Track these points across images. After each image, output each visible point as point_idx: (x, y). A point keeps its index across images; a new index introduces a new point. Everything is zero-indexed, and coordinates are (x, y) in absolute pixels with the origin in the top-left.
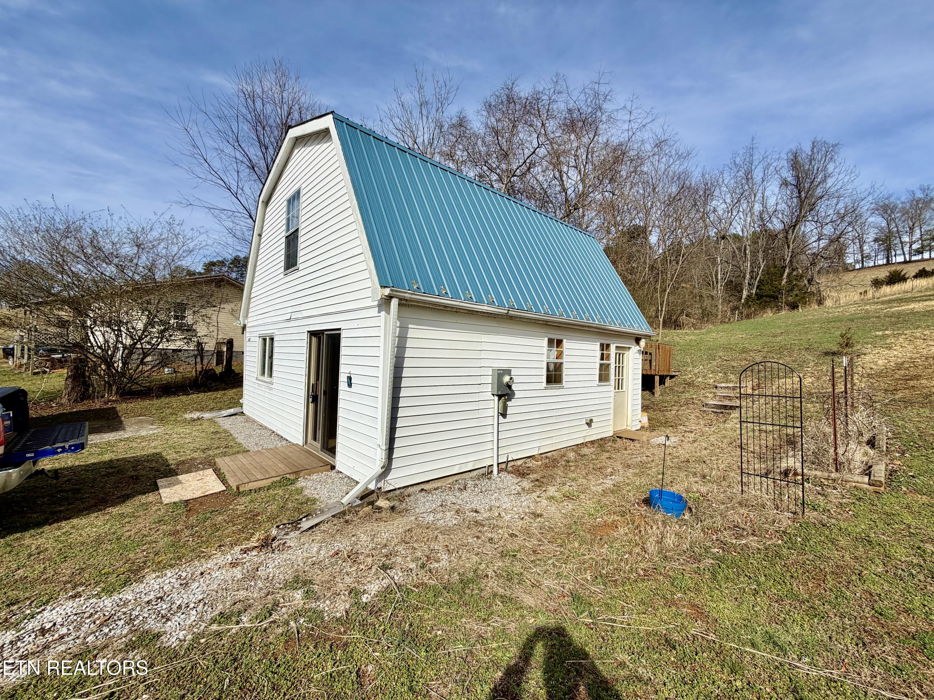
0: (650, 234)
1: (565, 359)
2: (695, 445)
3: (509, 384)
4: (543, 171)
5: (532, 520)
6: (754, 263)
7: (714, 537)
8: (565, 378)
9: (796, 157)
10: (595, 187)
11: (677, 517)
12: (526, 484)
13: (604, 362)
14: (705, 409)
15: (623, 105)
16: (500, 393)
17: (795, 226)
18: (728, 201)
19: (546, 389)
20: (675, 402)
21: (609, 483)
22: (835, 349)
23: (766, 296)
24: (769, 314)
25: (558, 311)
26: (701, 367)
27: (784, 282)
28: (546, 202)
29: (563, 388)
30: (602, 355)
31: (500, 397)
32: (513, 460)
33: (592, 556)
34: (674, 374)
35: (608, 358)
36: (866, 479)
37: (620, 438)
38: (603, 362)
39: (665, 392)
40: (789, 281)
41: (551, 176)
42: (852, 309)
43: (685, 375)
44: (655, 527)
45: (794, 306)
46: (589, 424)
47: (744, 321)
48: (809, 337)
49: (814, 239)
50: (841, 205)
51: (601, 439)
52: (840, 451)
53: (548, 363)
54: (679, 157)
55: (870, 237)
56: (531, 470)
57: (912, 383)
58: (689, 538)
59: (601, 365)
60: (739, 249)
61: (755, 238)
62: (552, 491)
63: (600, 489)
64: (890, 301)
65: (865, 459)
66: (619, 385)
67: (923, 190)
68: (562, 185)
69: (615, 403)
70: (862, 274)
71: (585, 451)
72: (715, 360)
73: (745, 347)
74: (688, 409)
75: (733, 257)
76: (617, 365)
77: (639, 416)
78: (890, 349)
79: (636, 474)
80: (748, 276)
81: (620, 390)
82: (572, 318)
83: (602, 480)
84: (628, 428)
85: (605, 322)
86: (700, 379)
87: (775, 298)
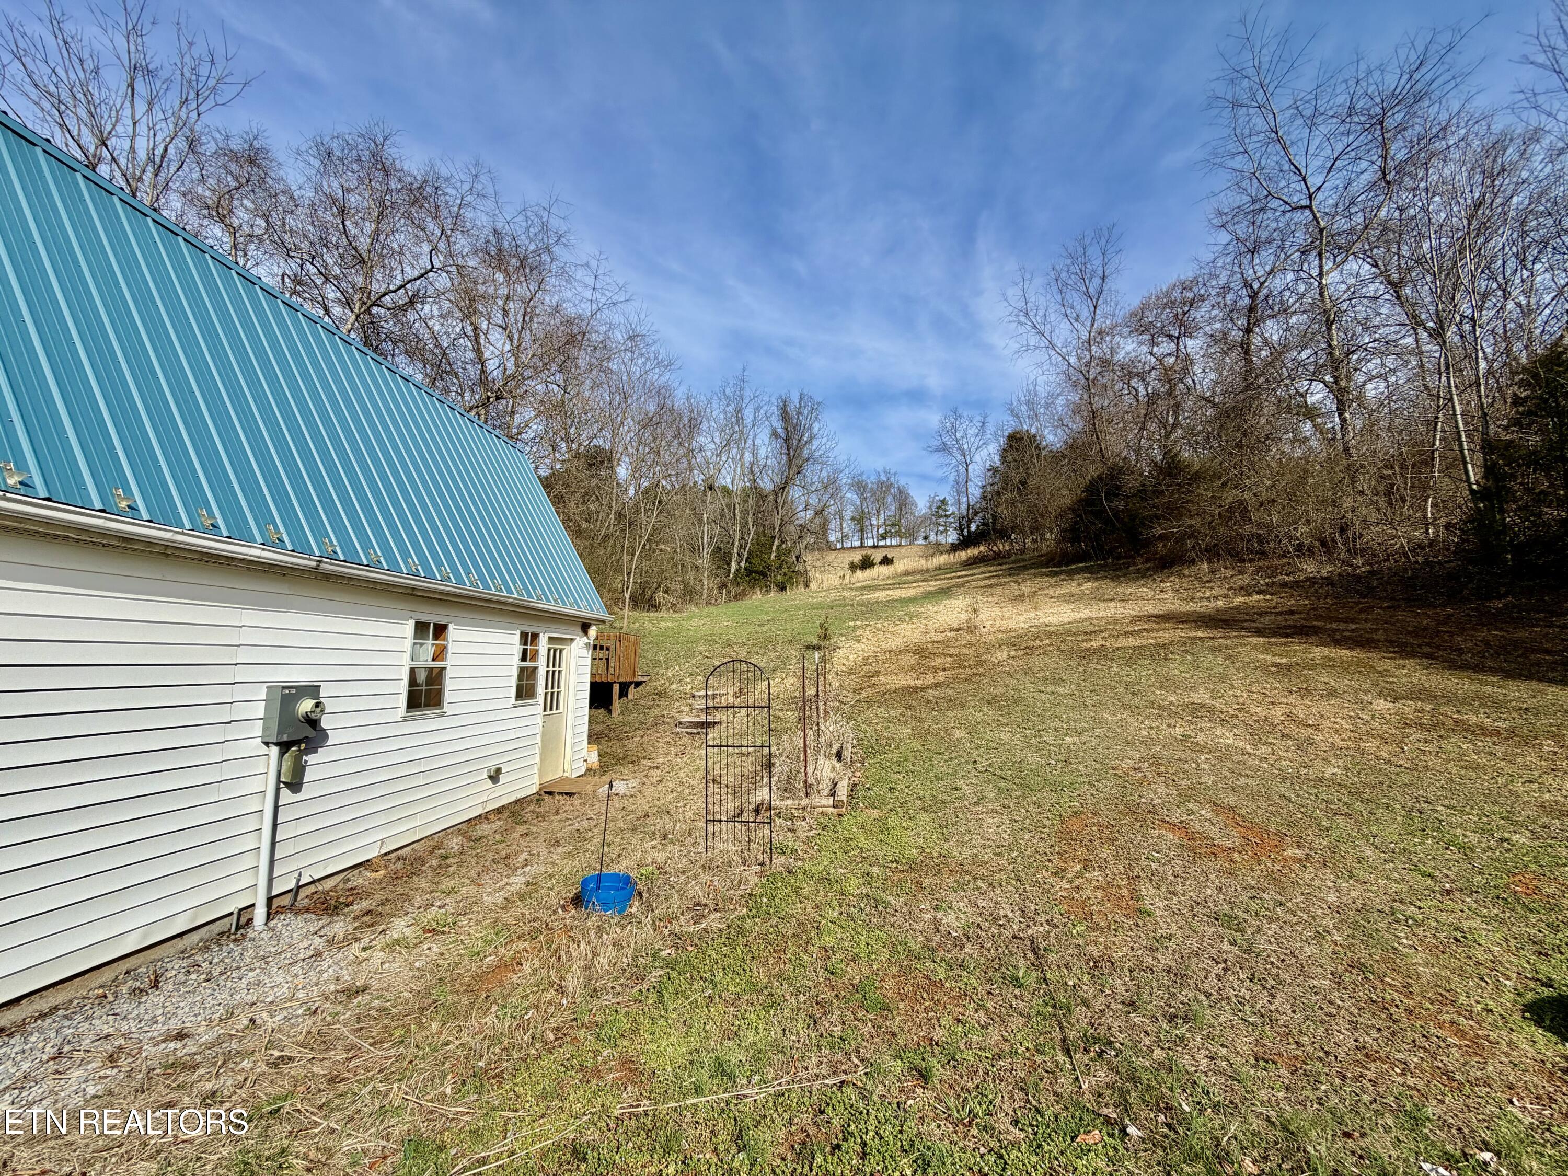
0: (619, 464)
1: (450, 660)
2: (660, 787)
3: (313, 716)
4: (441, 316)
5: (340, 1008)
6: (744, 526)
7: (666, 932)
8: (448, 697)
9: (785, 406)
10: (537, 372)
11: (619, 913)
12: (339, 927)
13: (528, 664)
14: (678, 730)
15: (585, 261)
16: (285, 738)
17: (784, 488)
18: (717, 440)
19: (405, 719)
20: (641, 723)
21: (518, 882)
22: (815, 642)
23: (756, 572)
24: (758, 596)
25: (440, 571)
26: (677, 668)
27: (773, 557)
28: (445, 372)
29: (443, 715)
30: (525, 652)
31: (284, 747)
32: (313, 882)
33: (463, 1040)
34: (641, 679)
35: (535, 656)
36: (830, 801)
37: (550, 793)
38: (524, 664)
39: (627, 708)
40: (778, 556)
41: (458, 329)
42: (833, 595)
43: (656, 680)
44: (583, 944)
45: (782, 588)
46: (494, 777)
47: (732, 604)
48: (794, 626)
49: (801, 508)
50: (824, 474)
51: (516, 802)
52: (810, 770)
53: (412, 671)
54: (659, 364)
55: (848, 514)
56: (355, 894)
57: (873, 680)
58: (632, 945)
59: (522, 670)
60: (728, 506)
61: (746, 495)
62: (400, 927)
63: (499, 898)
64: (863, 588)
65: (832, 775)
66: (552, 702)
67: (887, 473)
68: (478, 350)
69: (544, 734)
70: (841, 555)
71: (484, 829)
72: (694, 657)
73: (729, 639)
74: (657, 732)
75: (722, 516)
76: (551, 668)
77: (585, 752)
78: (859, 641)
79: (568, 854)
80: (737, 544)
81: (554, 711)
82: (468, 585)
83: (506, 880)
84: (566, 774)
85: (530, 596)
86: (674, 686)
87: (764, 575)
